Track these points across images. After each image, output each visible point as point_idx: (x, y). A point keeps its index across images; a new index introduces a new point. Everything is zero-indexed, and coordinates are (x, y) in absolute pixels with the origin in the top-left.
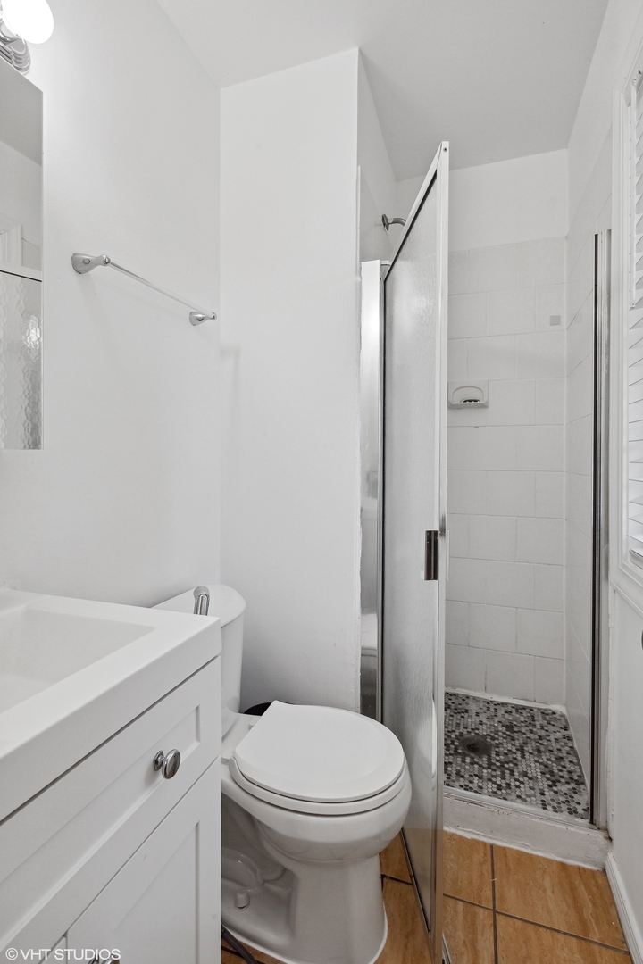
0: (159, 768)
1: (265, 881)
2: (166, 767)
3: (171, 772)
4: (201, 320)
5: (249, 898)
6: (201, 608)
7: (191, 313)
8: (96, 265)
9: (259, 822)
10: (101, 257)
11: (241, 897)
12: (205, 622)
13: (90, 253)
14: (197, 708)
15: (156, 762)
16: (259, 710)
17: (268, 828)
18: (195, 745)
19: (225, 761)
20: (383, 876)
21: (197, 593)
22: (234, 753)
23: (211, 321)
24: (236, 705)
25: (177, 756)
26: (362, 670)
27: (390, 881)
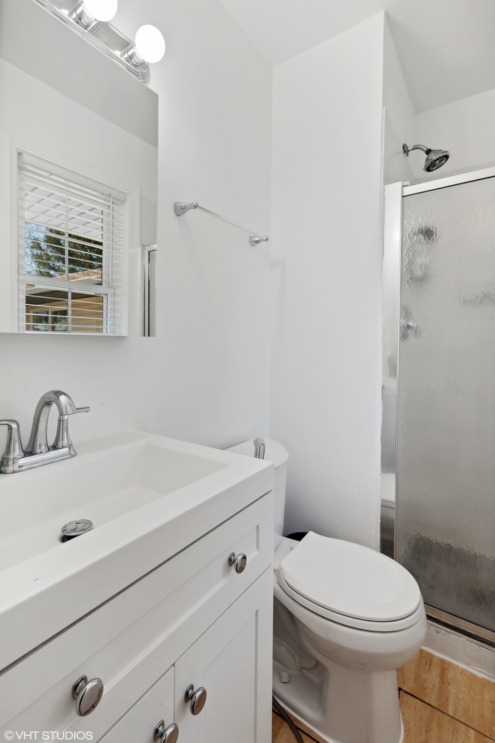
0: (232, 564)
1: (302, 668)
2: (237, 564)
3: (240, 570)
4: (257, 242)
5: (290, 677)
6: (259, 454)
7: (251, 238)
8: (189, 209)
9: (298, 620)
10: (193, 203)
11: (284, 675)
12: (261, 464)
13: (185, 201)
14: (258, 526)
15: (230, 560)
16: (298, 536)
17: (306, 627)
18: (256, 553)
19: (275, 570)
20: (400, 689)
21: (256, 442)
22: (280, 565)
23: (264, 242)
24: (281, 530)
25: (244, 558)
26: (382, 518)
27: (406, 694)
